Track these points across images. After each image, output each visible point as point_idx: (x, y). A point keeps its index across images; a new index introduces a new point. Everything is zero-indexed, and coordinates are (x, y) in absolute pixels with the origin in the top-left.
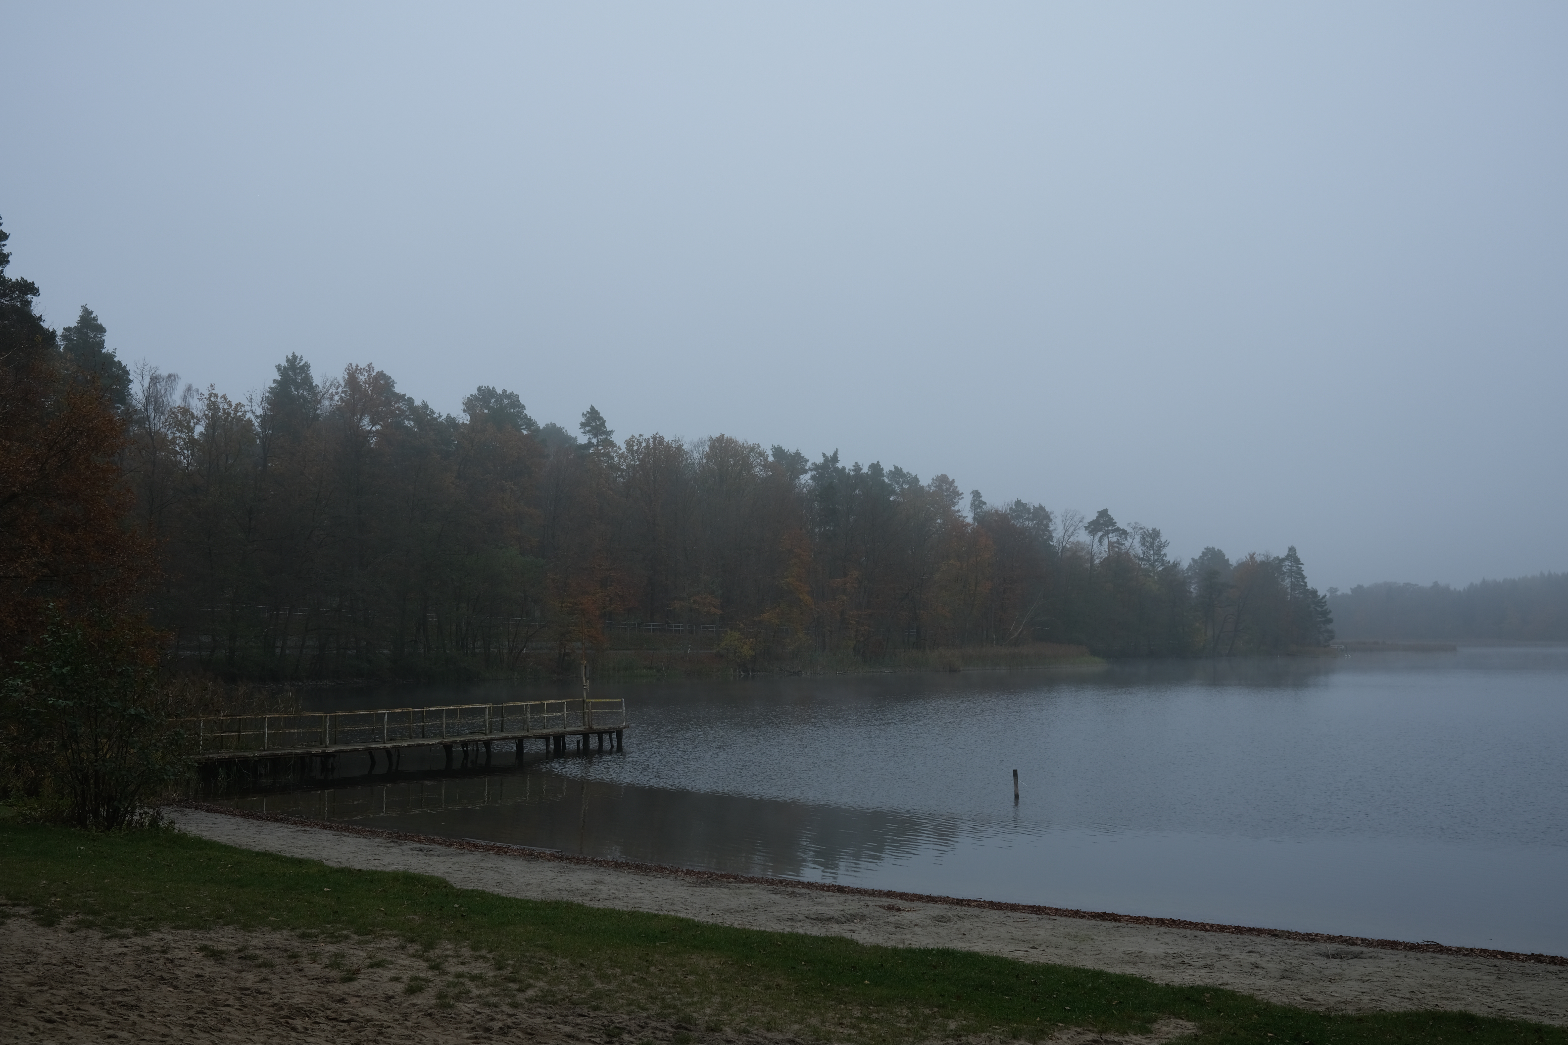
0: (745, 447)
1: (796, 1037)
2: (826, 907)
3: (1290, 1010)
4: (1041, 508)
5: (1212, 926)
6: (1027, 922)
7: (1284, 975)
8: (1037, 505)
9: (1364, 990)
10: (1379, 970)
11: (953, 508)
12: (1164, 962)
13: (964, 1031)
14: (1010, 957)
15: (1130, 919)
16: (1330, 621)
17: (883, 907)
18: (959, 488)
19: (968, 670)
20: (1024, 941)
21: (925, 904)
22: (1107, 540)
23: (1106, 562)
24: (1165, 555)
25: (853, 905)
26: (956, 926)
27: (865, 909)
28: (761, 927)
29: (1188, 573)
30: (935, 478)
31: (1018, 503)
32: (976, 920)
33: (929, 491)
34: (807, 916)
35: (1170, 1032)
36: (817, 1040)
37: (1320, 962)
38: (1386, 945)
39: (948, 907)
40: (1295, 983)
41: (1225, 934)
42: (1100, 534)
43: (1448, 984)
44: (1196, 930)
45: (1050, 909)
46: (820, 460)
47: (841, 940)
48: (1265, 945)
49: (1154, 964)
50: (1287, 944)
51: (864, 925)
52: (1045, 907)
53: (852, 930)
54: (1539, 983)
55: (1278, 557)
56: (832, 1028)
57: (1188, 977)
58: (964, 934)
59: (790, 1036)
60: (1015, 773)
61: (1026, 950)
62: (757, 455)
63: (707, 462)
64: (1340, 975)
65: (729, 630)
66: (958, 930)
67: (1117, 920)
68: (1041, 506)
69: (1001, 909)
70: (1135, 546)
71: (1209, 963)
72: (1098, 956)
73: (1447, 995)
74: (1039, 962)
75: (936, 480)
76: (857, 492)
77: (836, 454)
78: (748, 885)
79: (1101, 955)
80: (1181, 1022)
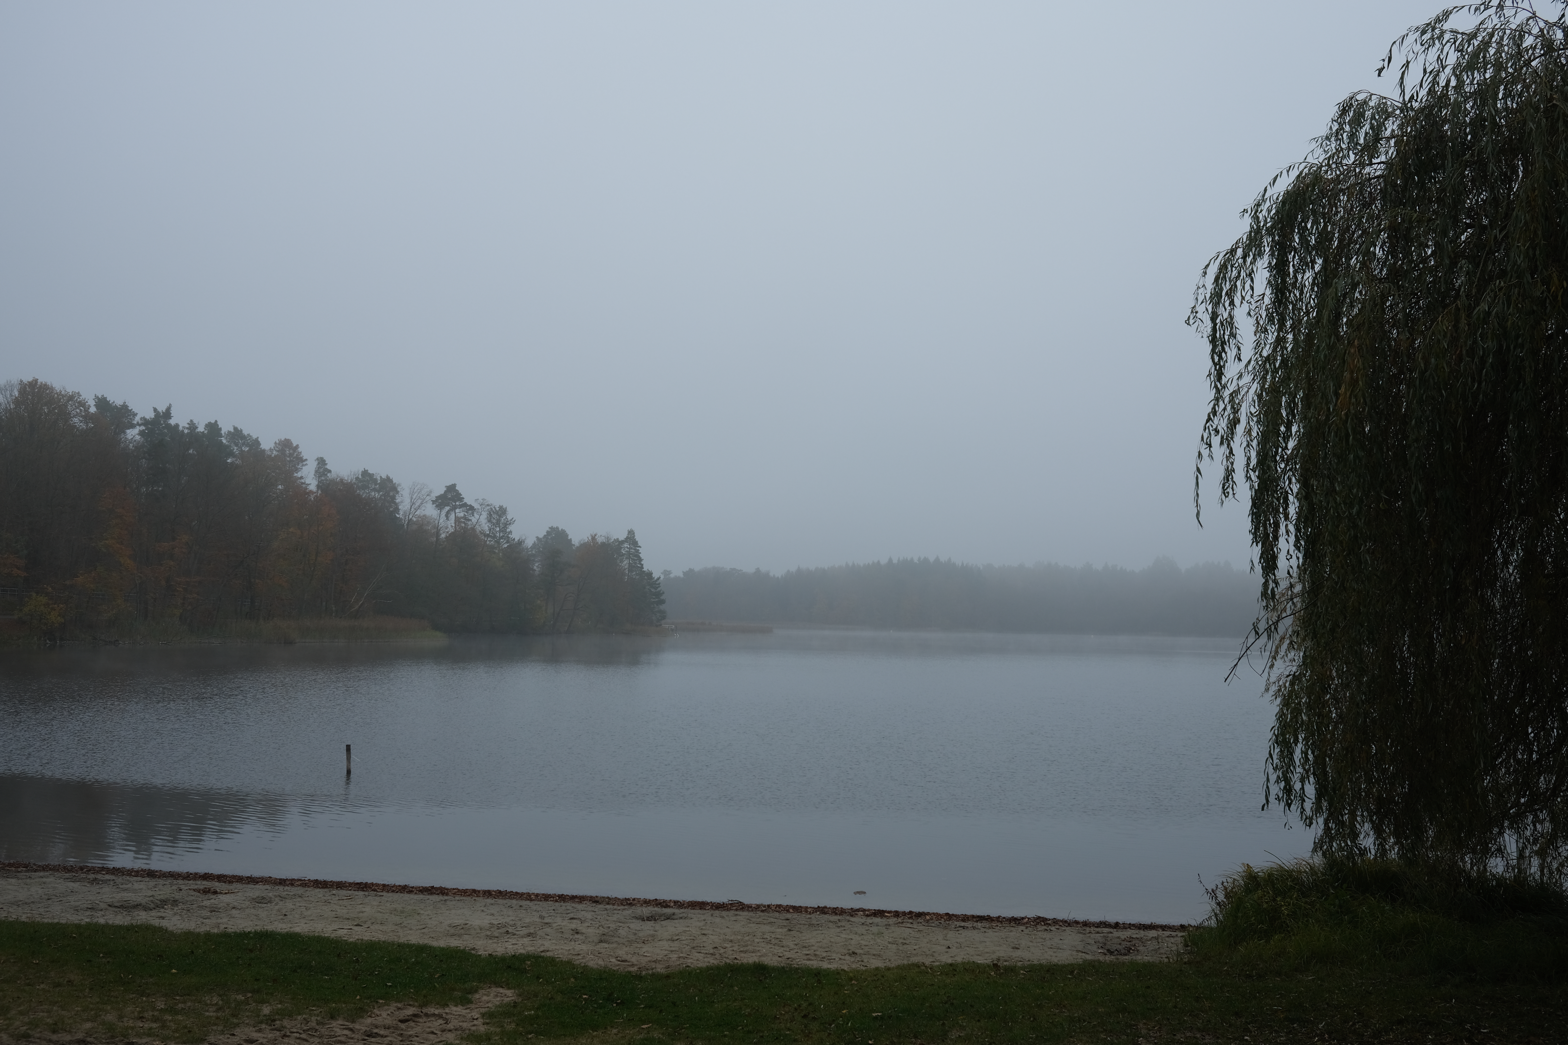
0: (62, 395)
1: (87, 1037)
2: (134, 893)
3: (604, 972)
4: (389, 480)
5: (537, 895)
6: (353, 899)
7: (602, 939)
8: (384, 476)
9: (674, 949)
10: (687, 929)
11: (296, 475)
12: (489, 933)
13: (279, 1015)
14: (333, 936)
15: (458, 892)
16: (663, 602)
17: (198, 891)
18: (303, 454)
19: (304, 642)
20: (348, 919)
21: (244, 886)
22: (453, 515)
23: (452, 536)
24: (511, 532)
25: (165, 890)
26: (277, 907)
27: (178, 894)
28: (54, 919)
29: (532, 551)
30: (277, 442)
31: (365, 473)
32: (299, 899)
33: (271, 456)
34: (111, 904)
35: (490, 1001)
36: (113, 1037)
37: (636, 925)
38: (696, 906)
39: (269, 888)
40: (611, 946)
41: (549, 903)
42: (447, 508)
43: (747, 938)
44: (521, 900)
45: (377, 885)
46: (150, 415)
47: (147, 928)
48: (586, 911)
49: (479, 935)
50: (606, 909)
51: (175, 911)
52: (372, 884)
53: (161, 917)
54: (821, 932)
55: (618, 539)
56: (131, 1023)
57: (511, 946)
58: (285, 915)
59: (80, 1036)
60: (348, 748)
61: (350, 927)
62: (77, 405)
63: (16, 408)
64: (653, 936)
65: (34, 595)
66: (279, 911)
67: (444, 893)
68: (388, 478)
69: (326, 887)
70: (481, 522)
71: (532, 931)
72: (423, 931)
73: (745, 949)
74: (362, 940)
75: (279, 444)
76: (191, 451)
77: (169, 409)
78: (42, 874)
79: (427, 929)
80: (501, 990)
